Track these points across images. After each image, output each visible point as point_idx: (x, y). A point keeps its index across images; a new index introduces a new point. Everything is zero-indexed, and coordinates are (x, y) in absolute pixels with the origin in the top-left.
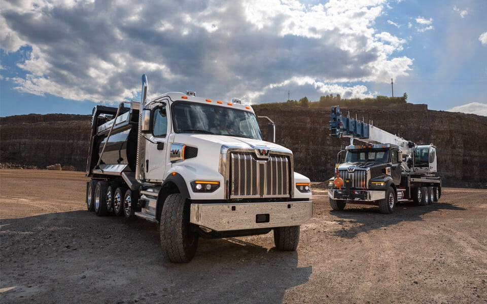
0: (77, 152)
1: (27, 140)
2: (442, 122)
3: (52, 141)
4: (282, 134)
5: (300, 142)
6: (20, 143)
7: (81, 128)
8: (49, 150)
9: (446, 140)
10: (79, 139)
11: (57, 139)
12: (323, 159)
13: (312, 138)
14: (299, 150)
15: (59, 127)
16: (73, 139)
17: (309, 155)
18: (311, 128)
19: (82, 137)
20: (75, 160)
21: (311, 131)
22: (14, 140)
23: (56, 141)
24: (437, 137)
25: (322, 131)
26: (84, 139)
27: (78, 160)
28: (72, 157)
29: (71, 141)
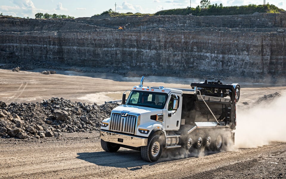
0: (50, 53)
1: (17, 44)
2: (258, 40)
3: (33, 45)
4: (167, 46)
5: (178, 50)
6: (13, 46)
7: (51, 37)
8: (32, 51)
9: (258, 51)
10: (50, 45)
11: (36, 44)
12: (192, 60)
13: (185, 48)
14: (177, 55)
15: (36, 36)
16: (47, 44)
17: (183, 58)
18: (184, 42)
19: (52, 43)
20: (50, 58)
21: (184, 44)
22: (9, 44)
23: (35, 45)
24: (254, 49)
25: (191, 43)
26: (53, 45)
27: (51, 58)
28: (48, 56)
29: (45, 46)
